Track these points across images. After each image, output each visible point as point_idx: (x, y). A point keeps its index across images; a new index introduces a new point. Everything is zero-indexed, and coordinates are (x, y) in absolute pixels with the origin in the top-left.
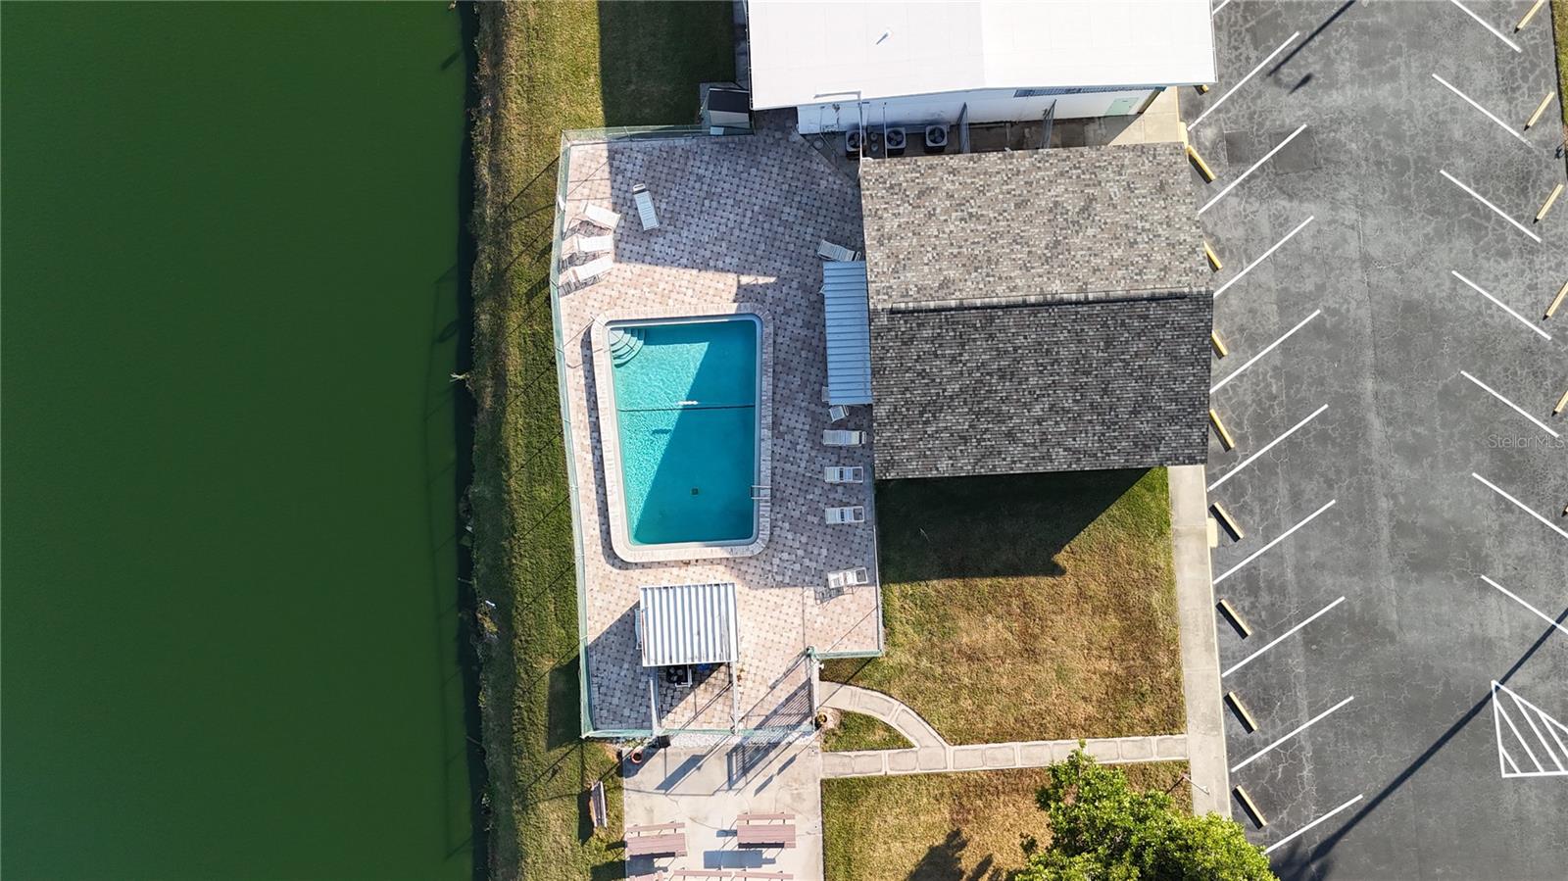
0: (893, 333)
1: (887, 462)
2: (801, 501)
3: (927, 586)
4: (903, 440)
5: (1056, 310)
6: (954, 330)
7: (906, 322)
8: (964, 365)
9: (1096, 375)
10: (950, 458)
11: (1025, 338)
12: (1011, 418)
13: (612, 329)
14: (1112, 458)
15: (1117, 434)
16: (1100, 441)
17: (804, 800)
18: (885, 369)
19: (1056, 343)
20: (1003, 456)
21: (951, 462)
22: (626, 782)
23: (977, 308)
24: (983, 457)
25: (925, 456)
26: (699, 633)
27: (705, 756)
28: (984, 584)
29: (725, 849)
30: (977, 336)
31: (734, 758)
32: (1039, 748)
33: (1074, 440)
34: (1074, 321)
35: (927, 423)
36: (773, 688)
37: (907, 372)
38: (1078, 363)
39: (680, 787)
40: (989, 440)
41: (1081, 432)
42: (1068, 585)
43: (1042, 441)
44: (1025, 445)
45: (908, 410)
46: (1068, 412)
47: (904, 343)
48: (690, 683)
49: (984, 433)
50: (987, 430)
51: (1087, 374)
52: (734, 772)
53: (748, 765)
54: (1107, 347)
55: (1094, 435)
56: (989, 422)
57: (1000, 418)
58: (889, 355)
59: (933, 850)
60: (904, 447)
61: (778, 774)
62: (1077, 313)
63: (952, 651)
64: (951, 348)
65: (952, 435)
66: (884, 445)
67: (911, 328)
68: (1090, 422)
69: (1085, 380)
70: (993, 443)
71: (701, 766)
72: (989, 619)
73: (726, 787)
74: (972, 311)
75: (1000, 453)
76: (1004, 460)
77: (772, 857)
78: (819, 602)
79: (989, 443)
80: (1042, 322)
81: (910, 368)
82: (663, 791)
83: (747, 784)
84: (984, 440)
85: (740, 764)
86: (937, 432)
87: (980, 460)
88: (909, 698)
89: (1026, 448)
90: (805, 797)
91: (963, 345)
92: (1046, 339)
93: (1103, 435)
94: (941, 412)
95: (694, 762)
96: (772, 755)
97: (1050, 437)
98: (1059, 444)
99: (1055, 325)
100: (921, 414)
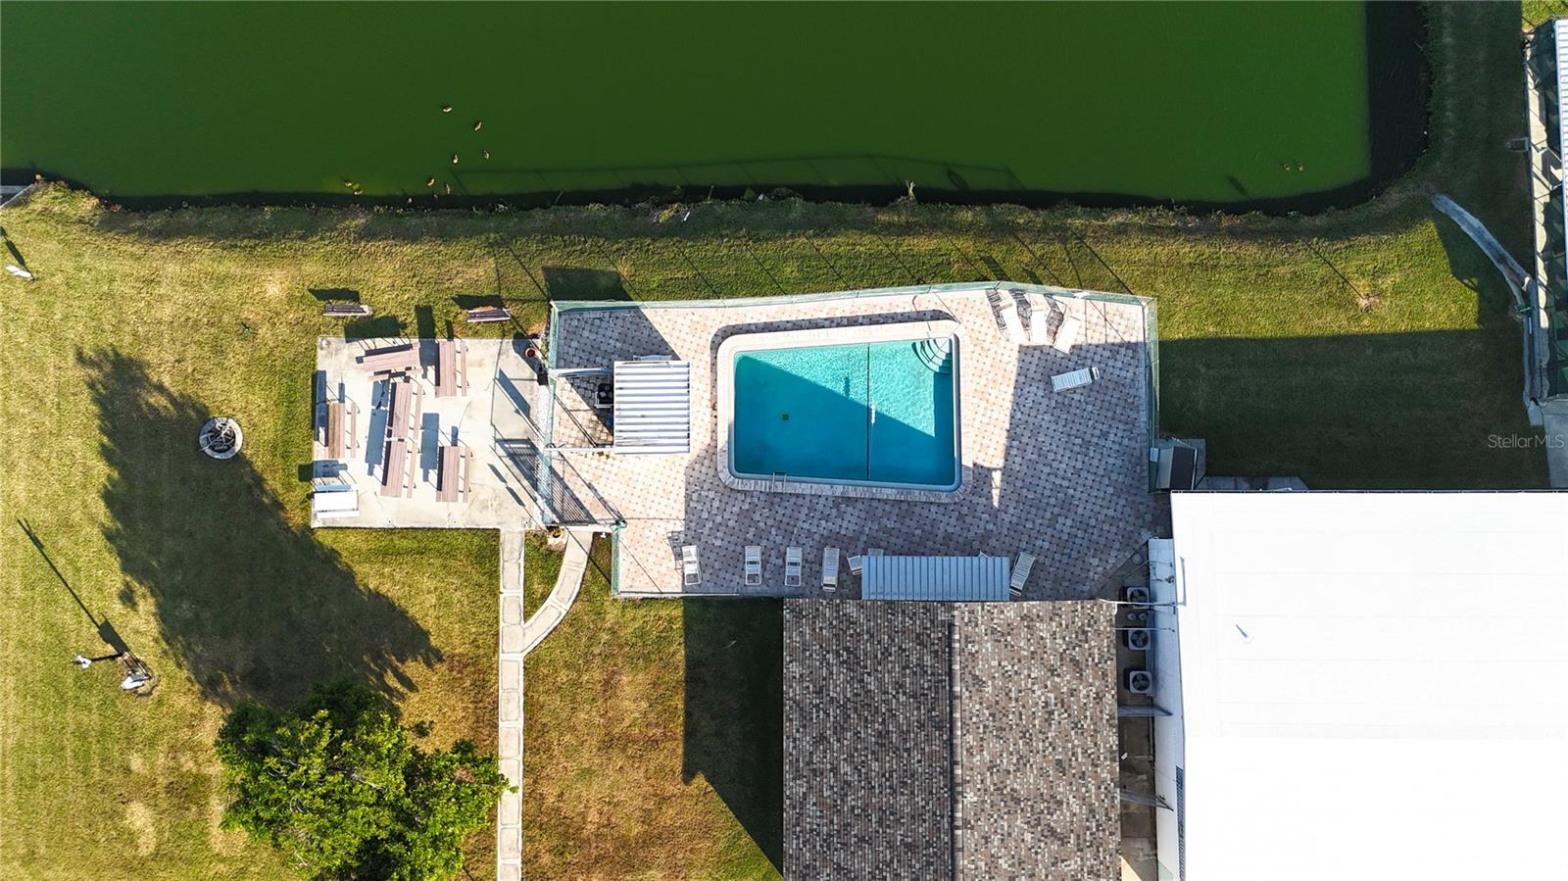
0: (929, 626)
1: (801, 612)
2: (770, 522)
3: (680, 644)
4: (821, 629)
5: (946, 795)
6: (929, 688)
7: (939, 639)
8: (894, 697)
9: (878, 832)
10: (801, 676)
11: (919, 761)
12: (838, 741)
13: (950, 340)
14: (795, 842)
15: (818, 848)
16: (812, 831)
17: (481, 512)
18: (894, 615)
19: (912, 793)
20: (801, 730)
21: (798, 676)
22: (508, 342)
23: (951, 713)
24: (801, 709)
25: (804, 650)
26: (643, 416)
27: (528, 417)
28: (678, 702)
29: (440, 434)
30: (923, 712)
31: (525, 446)
32: (517, 747)
33: (814, 804)
34: (934, 813)
35: (838, 655)
36: (590, 486)
37: (889, 637)
38: (892, 814)
39: (501, 393)
40: (818, 716)
41: (822, 811)
42: (673, 787)
43: (814, 770)
44: (811, 753)
45: (851, 636)
46: (842, 800)
47: (918, 636)
48: (598, 406)
49: (825, 712)
50: (828, 715)
51: (880, 822)
52: (512, 446)
53: (517, 459)
54: (907, 845)
55: (818, 825)
56: (835, 718)
57: (839, 730)
58: (907, 619)
59: (426, 634)
60: (814, 630)
61: (508, 488)
62: (942, 817)
63: (615, 665)
64: (912, 683)
65: (824, 679)
66: (817, 610)
67: (933, 644)
68: (832, 822)
69: (874, 820)
70: (815, 721)
71: (519, 413)
72: (644, 705)
73: (498, 437)
74: (948, 708)
75: (804, 726)
76: (798, 731)
77: (430, 479)
78: (670, 535)
79: (814, 716)
80: (934, 780)
81: (893, 640)
82: (498, 377)
83: (500, 457)
84: (818, 712)
85: (519, 451)
86: (828, 664)
87: (798, 706)
88: (572, 620)
89: (807, 754)
90: (484, 512)
91: (914, 696)
92: (916, 783)
93: (818, 835)
94: (848, 669)
95: (524, 408)
96: (526, 483)
97: (818, 779)
98: (810, 788)
99: (931, 793)
100: (847, 649)
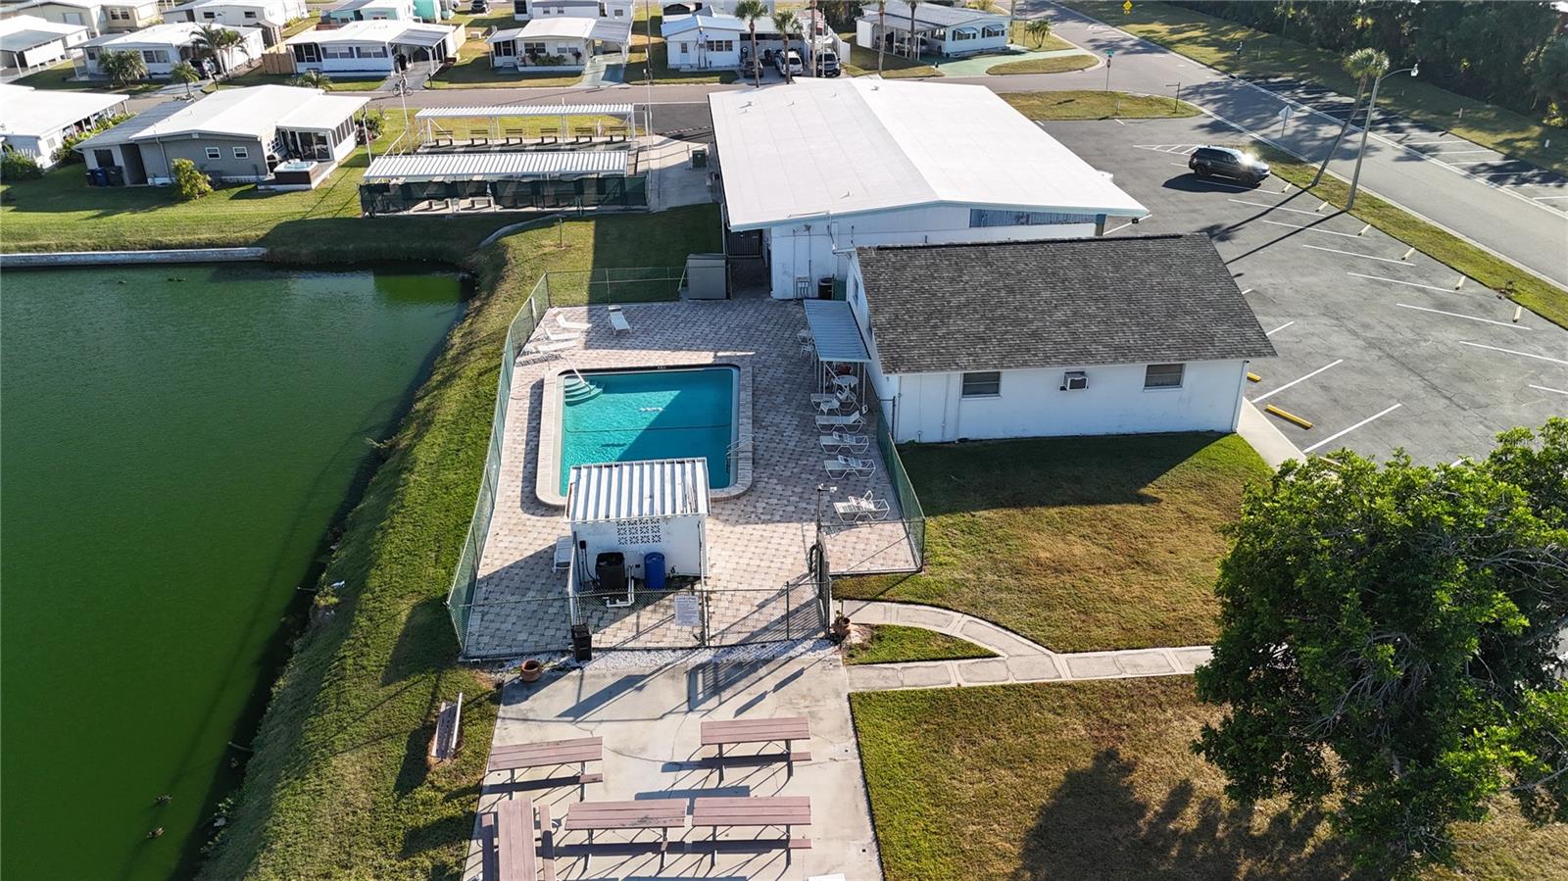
0: (884, 263)
1: (896, 359)
2: (791, 465)
3: (976, 517)
5: (1051, 246)
7: (895, 255)
8: (967, 283)
9: (1114, 289)
11: (1026, 264)
12: (1031, 322)
13: (567, 378)
15: (1158, 333)
16: (1142, 339)
17: (821, 719)
19: (1060, 268)
22: (502, 710)
23: (968, 245)
25: (940, 354)
26: (652, 497)
27: (648, 676)
28: (1051, 513)
29: (677, 788)
30: (974, 264)
31: (700, 676)
33: (1112, 338)
34: (1074, 253)
36: (761, 606)
37: (904, 289)
38: (1090, 281)
39: (602, 712)
40: (1012, 340)
42: (1168, 510)
43: (1074, 340)
44: (1056, 343)
45: (911, 317)
46: (1096, 317)
48: (631, 598)
49: (1005, 334)
50: (1007, 331)
51: (1104, 288)
52: (700, 689)
53: (721, 684)
54: (1116, 270)
55: (1133, 334)
56: (1007, 326)
57: (1020, 322)
60: (914, 347)
61: (775, 691)
63: (1028, 564)
64: (948, 272)
65: (967, 336)
66: (889, 345)
67: (902, 259)
68: (1124, 324)
69: (1103, 293)
70: (1018, 342)
71: (643, 687)
72: (1070, 537)
73: (685, 708)
74: (964, 248)
79: (1012, 342)
80: (1040, 254)
82: (571, 719)
83: (721, 704)
84: (1006, 340)
85: (711, 681)
88: (976, 609)
90: (821, 715)
92: (1049, 265)
93: (1144, 333)
94: (949, 317)
95: (631, 682)
97: (1082, 336)
98: (1095, 342)
99: (1054, 256)
